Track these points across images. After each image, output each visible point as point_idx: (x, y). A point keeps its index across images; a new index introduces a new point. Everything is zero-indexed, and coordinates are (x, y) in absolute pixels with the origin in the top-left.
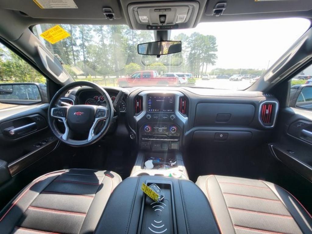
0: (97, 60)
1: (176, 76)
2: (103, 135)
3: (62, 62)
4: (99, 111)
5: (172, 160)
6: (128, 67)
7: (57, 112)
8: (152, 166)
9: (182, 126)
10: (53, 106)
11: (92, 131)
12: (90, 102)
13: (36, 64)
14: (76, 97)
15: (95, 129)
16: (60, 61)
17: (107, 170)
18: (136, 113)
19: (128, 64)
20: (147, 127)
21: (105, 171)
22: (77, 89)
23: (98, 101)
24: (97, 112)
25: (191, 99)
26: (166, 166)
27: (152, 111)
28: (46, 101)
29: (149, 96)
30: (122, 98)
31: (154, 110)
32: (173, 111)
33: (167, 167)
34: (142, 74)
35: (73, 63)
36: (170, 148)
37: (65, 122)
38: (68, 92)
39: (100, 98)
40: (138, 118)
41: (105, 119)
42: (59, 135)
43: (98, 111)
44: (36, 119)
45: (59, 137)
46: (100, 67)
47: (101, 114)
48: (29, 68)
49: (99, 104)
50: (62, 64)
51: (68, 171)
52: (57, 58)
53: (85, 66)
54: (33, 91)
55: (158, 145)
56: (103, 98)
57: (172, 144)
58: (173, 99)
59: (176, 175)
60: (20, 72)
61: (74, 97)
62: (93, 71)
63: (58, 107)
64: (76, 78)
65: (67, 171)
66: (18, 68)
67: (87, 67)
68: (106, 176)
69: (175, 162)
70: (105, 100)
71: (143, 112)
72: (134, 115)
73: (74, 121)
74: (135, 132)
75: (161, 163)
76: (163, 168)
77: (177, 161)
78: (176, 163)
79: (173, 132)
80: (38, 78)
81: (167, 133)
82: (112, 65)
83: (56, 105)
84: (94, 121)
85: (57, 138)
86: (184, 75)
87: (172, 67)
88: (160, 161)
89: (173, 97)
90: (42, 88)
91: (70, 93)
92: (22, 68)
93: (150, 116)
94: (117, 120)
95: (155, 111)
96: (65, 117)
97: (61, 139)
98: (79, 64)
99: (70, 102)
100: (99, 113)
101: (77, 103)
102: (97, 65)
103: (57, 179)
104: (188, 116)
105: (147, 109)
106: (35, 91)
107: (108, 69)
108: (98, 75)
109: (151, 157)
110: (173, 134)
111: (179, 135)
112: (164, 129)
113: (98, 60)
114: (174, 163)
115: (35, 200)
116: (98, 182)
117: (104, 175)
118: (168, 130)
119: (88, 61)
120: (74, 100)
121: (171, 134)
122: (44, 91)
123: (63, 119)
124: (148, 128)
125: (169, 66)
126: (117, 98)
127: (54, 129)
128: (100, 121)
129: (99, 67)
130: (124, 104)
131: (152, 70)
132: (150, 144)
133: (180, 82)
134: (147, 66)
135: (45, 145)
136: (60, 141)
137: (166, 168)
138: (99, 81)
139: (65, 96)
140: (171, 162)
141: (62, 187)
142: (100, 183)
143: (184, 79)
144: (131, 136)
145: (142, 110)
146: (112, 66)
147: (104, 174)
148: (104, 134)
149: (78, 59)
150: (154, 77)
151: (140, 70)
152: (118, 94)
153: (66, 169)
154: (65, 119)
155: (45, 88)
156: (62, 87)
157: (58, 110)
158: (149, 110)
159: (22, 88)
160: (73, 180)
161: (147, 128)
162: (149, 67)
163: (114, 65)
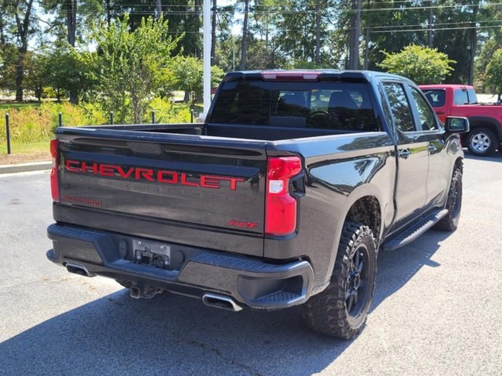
6: (394, 63)
19: (398, 52)
163: (346, 51)
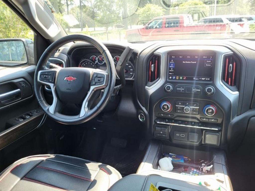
0: (97, 3)
1: (226, 21)
2: (99, 111)
3: (54, 9)
4: (97, 76)
5: (205, 163)
6: (142, 12)
7: (44, 76)
8: (171, 167)
9: (226, 107)
10: (40, 68)
11: (85, 104)
12: (84, 65)
13: (24, 14)
14: (68, 57)
15: (89, 101)
16: (50, 8)
17: (102, 163)
18: (149, 81)
19: (143, 7)
20: (165, 103)
21: (100, 164)
22: (69, 45)
23: (96, 62)
24: (94, 78)
25: (247, 61)
26: (195, 170)
27: (175, 79)
28: (32, 63)
29: (171, 55)
30: (129, 58)
31: (177, 78)
32: (210, 80)
33: (196, 172)
34: (165, 20)
35: (66, 10)
36: (203, 143)
37: (53, 90)
38: (58, 51)
39: (98, 59)
40: (152, 89)
41: (103, 89)
42: (46, 107)
43: (95, 76)
44: (21, 84)
45: (46, 109)
46: (102, 14)
47: (99, 80)
48: (14, 20)
49: (97, 67)
50: (52, 12)
51: (54, 157)
52: (48, 5)
53: (80, 13)
54: (16, 51)
55: (183, 135)
56: (102, 59)
57: (207, 136)
58: (211, 61)
59: (209, 186)
60: (4, 25)
61: (65, 57)
62: (91, 20)
63: (45, 70)
64: (69, 31)
65: (52, 156)
66: (2, 21)
67: (84, 15)
68: (101, 171)
69: (210, 165)
70: (105, 61)
71: (160, 79)
72: (146, 85)
73: (63, 89)
74: (147, 111)
75: (185, 164)
76: (190, 174)
77: (215, 164)
78: (213, 168)
79: (209, 116)
80: (23, 34)
81: (198, 116)
82: (118, 10)
83: (43, 66)
84: (89, 90)
85: (43, 110)
86: (243, 19)
87: (219, 5)
88: (185, 161)
89: (213, 56)
90: (29, 45)
91: (60, 51)
92: (6, 21)
93: (171, 86)
94: (120, 90)
95: (179, 79)
96: (54, 83)
97: (47, 112)
98: (73, 12)
99: (60, 64)
100: (96, 79)
101: (68, 65)
102: (98, 12)
103: (39, 165)
104: (239, 90)
105: (168, 75)
106: (19, 50)
107: (113, 16)
108: (98, 26)
109: (170, 154)
110: (209, 119)
111: (220, 121)
112: (194, 109)
113: (99, 4)
114: (209, 168)
115: (15, 185)
116: (90, 177)
117: (99, 169)
118: (201, 111)
119: (85, 6)
120: (65, 60)
121: (206, 118)
122: (30, 49)
123: (51, 85)
124: (167, 106)
125: (213, 5)
126: (122, 58)
127: (40, 98)
128: (97, 90)
129: (100, 14)
130: (132, 68)
131: (182, 13)
132: (170, 131)
133: (232, 32)
134: (175, 6)
135: (29, 119)
136: (47, 114)
137: (194, 173)
138: (98, 35)
139: (55, 56)
140: (203, 164)
141: (45, 176)
142: (92, 179)
143: (242, 25)
144: (139, 116)
145: (158, 76)
146: (118, 12)
147: (98, 167)
148: (102, 108)
149: (72, 4)
150: (185, 25)
151: (162, 14)
152: (123, 52)
153: (51, 154)
154: (54, 86)
155: (32, 45)
156: (51, 43)
157: (46, 73)
158: (170, 78)
159: (6, 47)
160: (58, 169)
161: (165, 105)
162: (177, 8)
163: (122, 9)
